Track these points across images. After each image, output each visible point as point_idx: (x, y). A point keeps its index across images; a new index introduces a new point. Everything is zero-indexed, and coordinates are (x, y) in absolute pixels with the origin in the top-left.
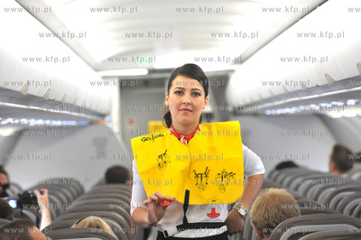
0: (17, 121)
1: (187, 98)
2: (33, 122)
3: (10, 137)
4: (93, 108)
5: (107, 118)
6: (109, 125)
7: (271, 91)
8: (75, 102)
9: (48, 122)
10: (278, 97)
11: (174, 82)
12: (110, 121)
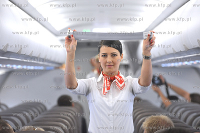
0: (5, 66)
1: (109, 59)
2: (15, 67)
3: (3, 75)
4: (53, 59)
7: (165, 51)
8: (39, 56)
9: (25, 67)
11: (101, 49)
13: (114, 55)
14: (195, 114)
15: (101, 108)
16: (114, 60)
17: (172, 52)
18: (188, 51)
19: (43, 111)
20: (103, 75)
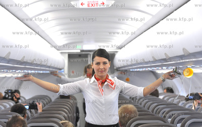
0: (23, 71)
1: (102, 66)
2: (30, 72)
4: (56, 66)
5: (62, 70)
12: (63, 72)
13: (105, 63)
14: (156, 104)
16: (105, 67)
18: (155, 61)
20: (95, 77)
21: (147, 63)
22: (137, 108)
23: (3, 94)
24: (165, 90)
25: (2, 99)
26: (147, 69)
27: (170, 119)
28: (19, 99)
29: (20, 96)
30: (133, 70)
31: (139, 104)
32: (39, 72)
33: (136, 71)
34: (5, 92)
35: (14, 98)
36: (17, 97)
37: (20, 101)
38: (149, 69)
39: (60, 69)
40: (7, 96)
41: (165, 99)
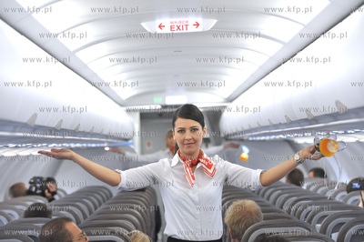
1: (188, 135)
2: (73, 145)
5: (130, 141)
6: (132, 146)
10: (255, 130)
12: (132, 144)
13: (194, 129)
14: (295, 198)
15: (183, 202)
16: (195, 136)
17: (268, 124)
18: (291, 123)
19: (108, 199)
20: (180, 156)
21: (276, 126)
22: (261, 206)
23: (27, 186)
24: (312, 174)
25: (24, 195)
26: (277, 137)
27: (319, 225)
28: (54, 193)
29: (57, 189)
30: (254, 139)
31: (264, 200)
32: (89, 145)
33: (260, 141)
34: (30, 183)
35: (46, 191)
36: (52, 190)
37: (56, 197)
38: (282, 136)
39: (127, 140)
40: (34, 189)
41: (312, 189)
